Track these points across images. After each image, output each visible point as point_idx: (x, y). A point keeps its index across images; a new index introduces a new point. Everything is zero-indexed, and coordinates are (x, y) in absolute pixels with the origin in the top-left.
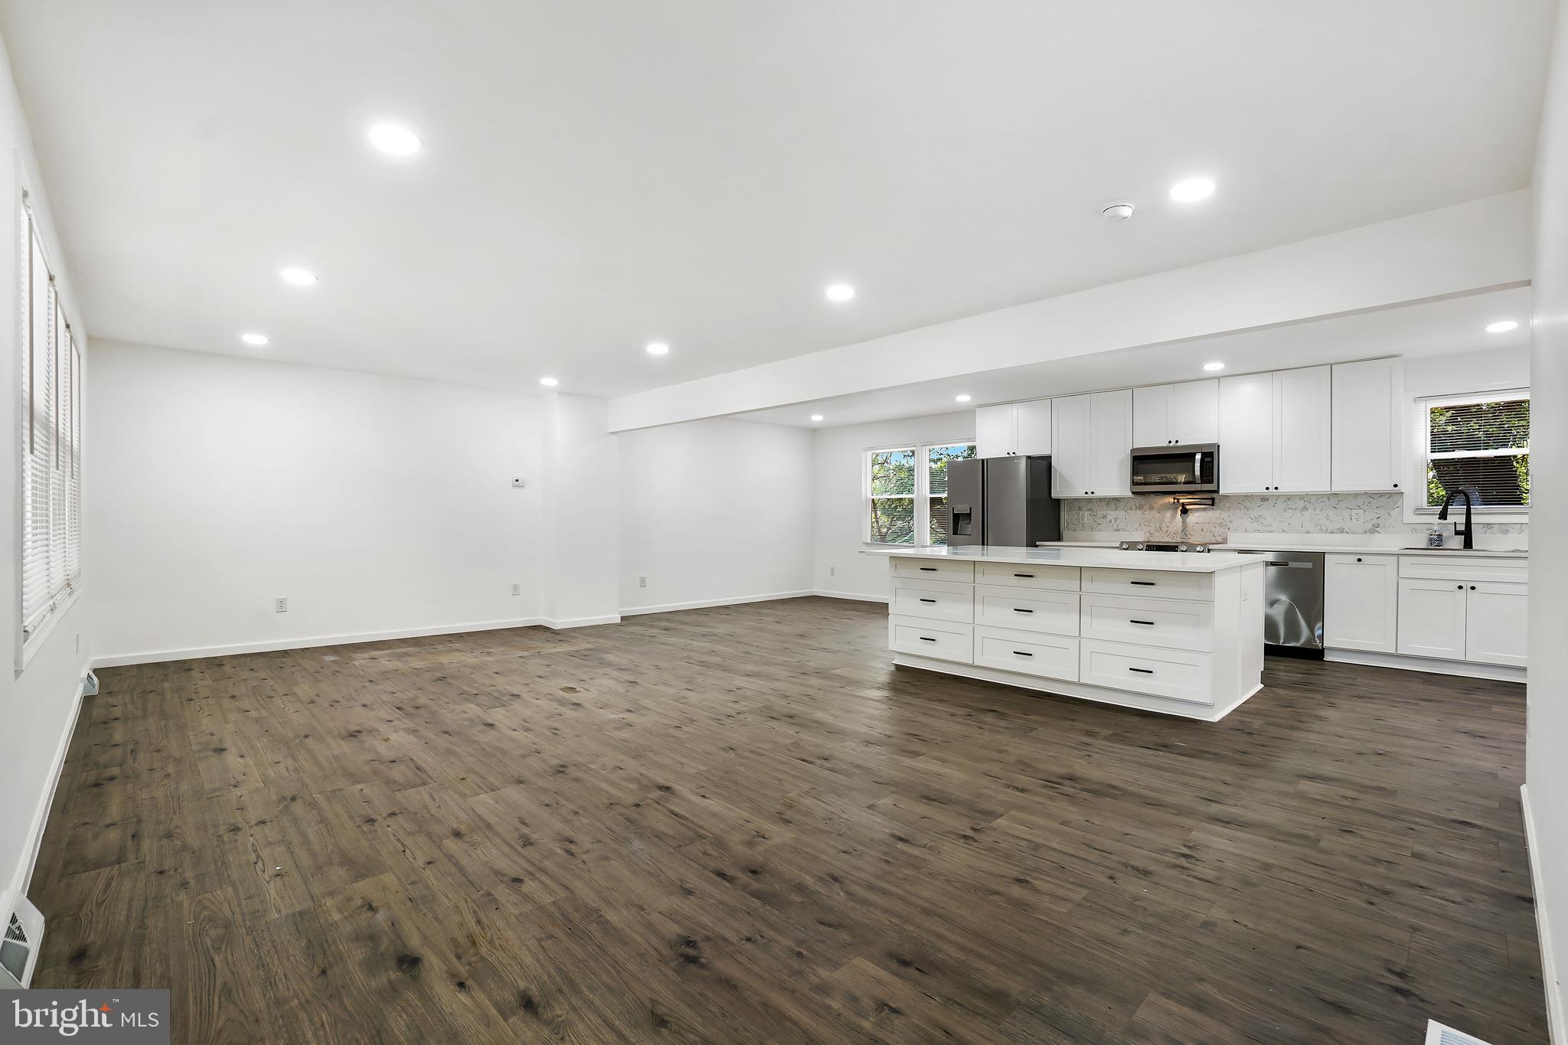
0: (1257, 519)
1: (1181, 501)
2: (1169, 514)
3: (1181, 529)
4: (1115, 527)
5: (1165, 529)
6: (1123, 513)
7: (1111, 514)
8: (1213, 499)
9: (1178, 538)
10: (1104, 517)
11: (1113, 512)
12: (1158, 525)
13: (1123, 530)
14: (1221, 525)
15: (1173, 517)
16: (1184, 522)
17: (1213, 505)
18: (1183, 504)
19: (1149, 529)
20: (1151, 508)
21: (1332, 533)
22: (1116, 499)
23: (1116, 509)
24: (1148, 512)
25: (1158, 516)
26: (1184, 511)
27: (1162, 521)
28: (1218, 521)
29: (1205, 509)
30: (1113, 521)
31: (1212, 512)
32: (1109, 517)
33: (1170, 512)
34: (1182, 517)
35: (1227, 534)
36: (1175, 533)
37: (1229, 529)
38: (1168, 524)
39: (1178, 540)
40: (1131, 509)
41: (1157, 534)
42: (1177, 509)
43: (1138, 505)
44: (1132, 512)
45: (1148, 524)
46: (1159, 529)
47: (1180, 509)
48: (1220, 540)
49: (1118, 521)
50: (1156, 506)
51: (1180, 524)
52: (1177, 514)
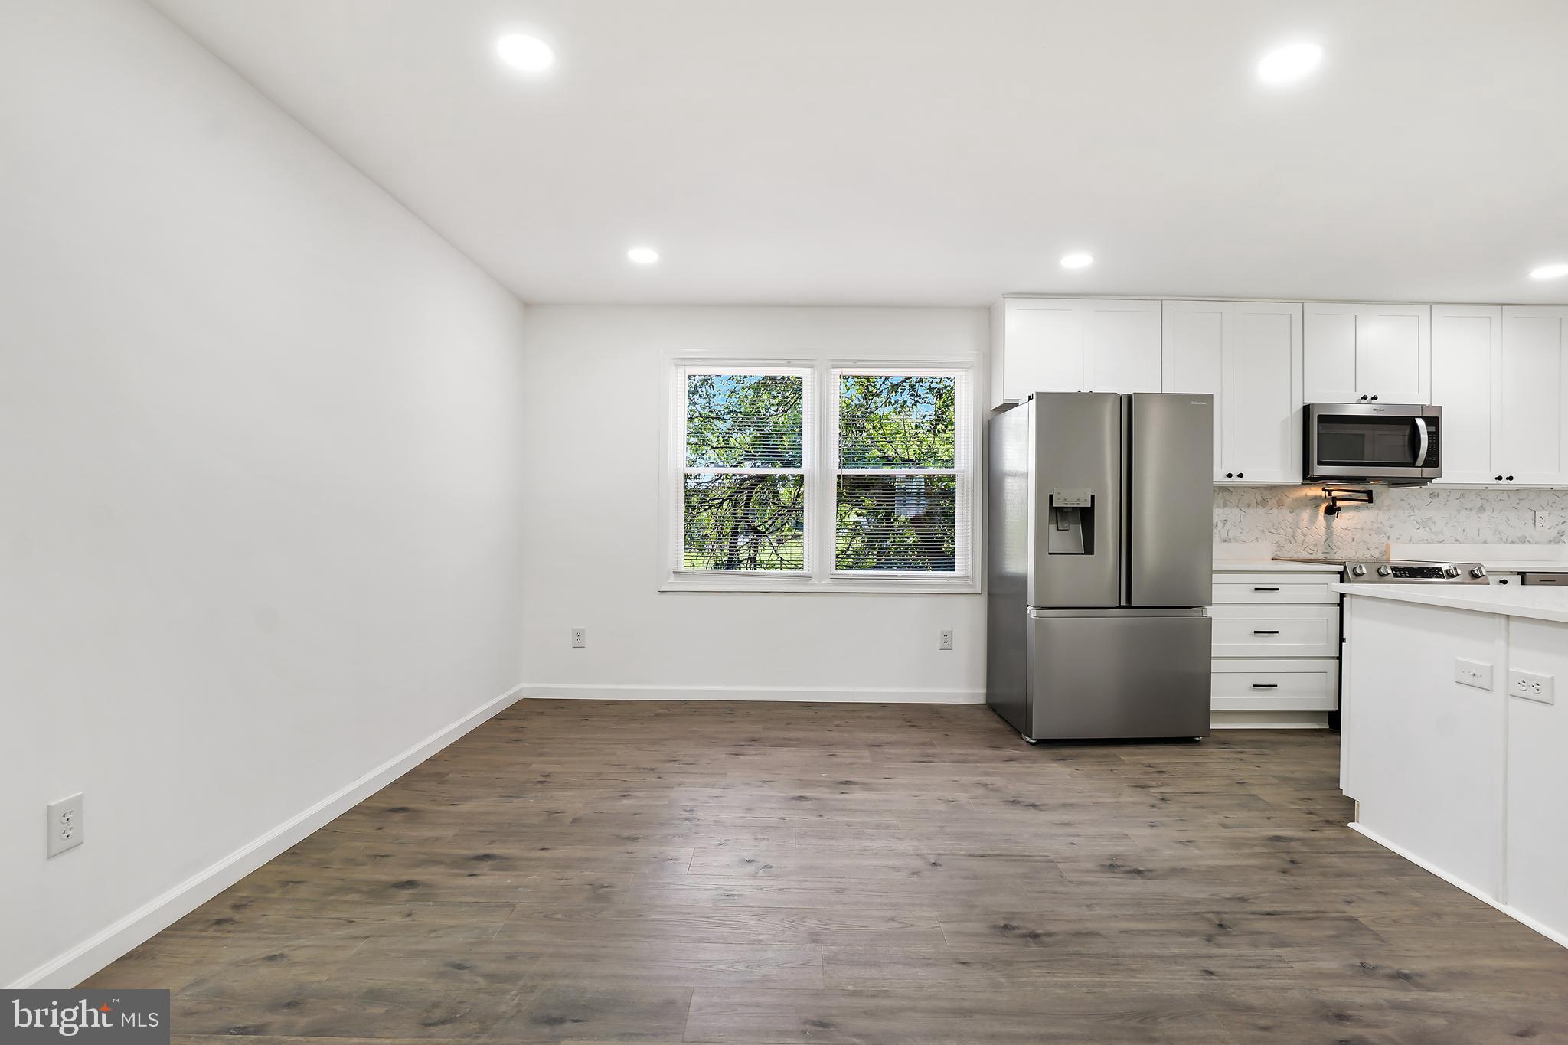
0: (1424, 524)
1: (1334, 494)
2: (1306, 515)
3: (1324, 539)
4: (1224, 535)
5: (1300, 538)
6: (1236, 511)
8: (1369, 493)
9: (1322, 552)
12: (1290, 531)
13: (1237, 541)
14: (1378, 532)
15: (1313, 519)
16: (1329, 527)
17: (1370, 500)
18: (1335, 499)
19: (1277, 538)
20: (1280, 505)
21: (1513, 543)
23: (1225, 505)
24: (1275, 511)
25: (1290, 517)
26: (1332, 510)
27: (1296, 525)
28: (1375, 526)
29: (1356, 508)
31: (1368, 511)
33: (1308, 511)
34: (1326, 520)
35: (1388, 546)
36: (1315, 545)
37: (1389, 537)
38: (1305, 531)
39: (1320, 556)
40: (1249, 506)
41: (1288, 546)
42: (1318, 506)
43: (1259, 498)
44: (1251, 511)
45: (1273, 530)
46: (1291, 538)
47: (1324, 506)
48: (1376, 554)
49: (1228, 525)
50: (1288, 501)
51: (1323, 531)
52: (1318, 514)
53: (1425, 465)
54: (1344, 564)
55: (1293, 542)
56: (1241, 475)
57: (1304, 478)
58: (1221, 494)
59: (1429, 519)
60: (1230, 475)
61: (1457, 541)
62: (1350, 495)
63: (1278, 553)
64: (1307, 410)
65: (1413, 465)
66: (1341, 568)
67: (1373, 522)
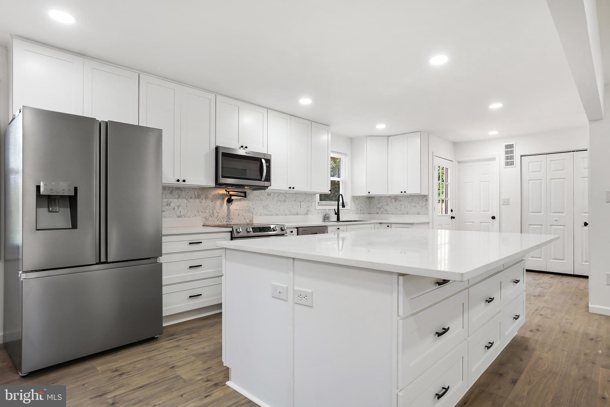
0: (265, 207)
1: (231, 193)
2: (218, 203)
3: (226, 214)
4: (178, 214)
5: (216, 215)
6: (184, 201)
7: (175, 202)
8: (245, 193)
9: (225, 221)
10: (168, 204)
11: (175, 200)
12: (211, 212)
13: (185, 217)
14: (249, 211)
15: (222, 205)
16: (228, 209)
17: (245, 197)
18: (231, 195)
19: (205, 215)
20: (207, 198)
21: (294, 215)
22: (203, 189)
23: (179, 197)
24: (204, 201)
25: (211, 204)
26: (230, 201)
27: (214, 208)
29: (240, 200)
30: (176, 208)
31: (244, 202)
32: (173, 205)
33: (219, 201)
34: (227, 206)
35: (252, 217)
36: (223, 218)
37: (252, 214)
38: (218, 211)
39: (225, 223)
40: (191, 198)
41: (210, 219)
42: (224, 199)
43: (196, 194)
44: (192, 200)
45: (204, 211)
46: (212, 215)
47: (226, 199)
48: (248, 221)
49: (181, 208)
50: (210, 196)
51: (226, 211)
52: (224, 202)
53: (265, 180)
54: (232, 227)
55: (213, 216)
56: (184, 181)
57: (216, 184)
58: (176, 191)
59: (267, 205)
60: (178, 181)
61: (277, 214)
62: (237, 194)
63: (206, 222)
64: (217, 149)
65: (261, 180)
66: (231, 229)
67: (247, 207)
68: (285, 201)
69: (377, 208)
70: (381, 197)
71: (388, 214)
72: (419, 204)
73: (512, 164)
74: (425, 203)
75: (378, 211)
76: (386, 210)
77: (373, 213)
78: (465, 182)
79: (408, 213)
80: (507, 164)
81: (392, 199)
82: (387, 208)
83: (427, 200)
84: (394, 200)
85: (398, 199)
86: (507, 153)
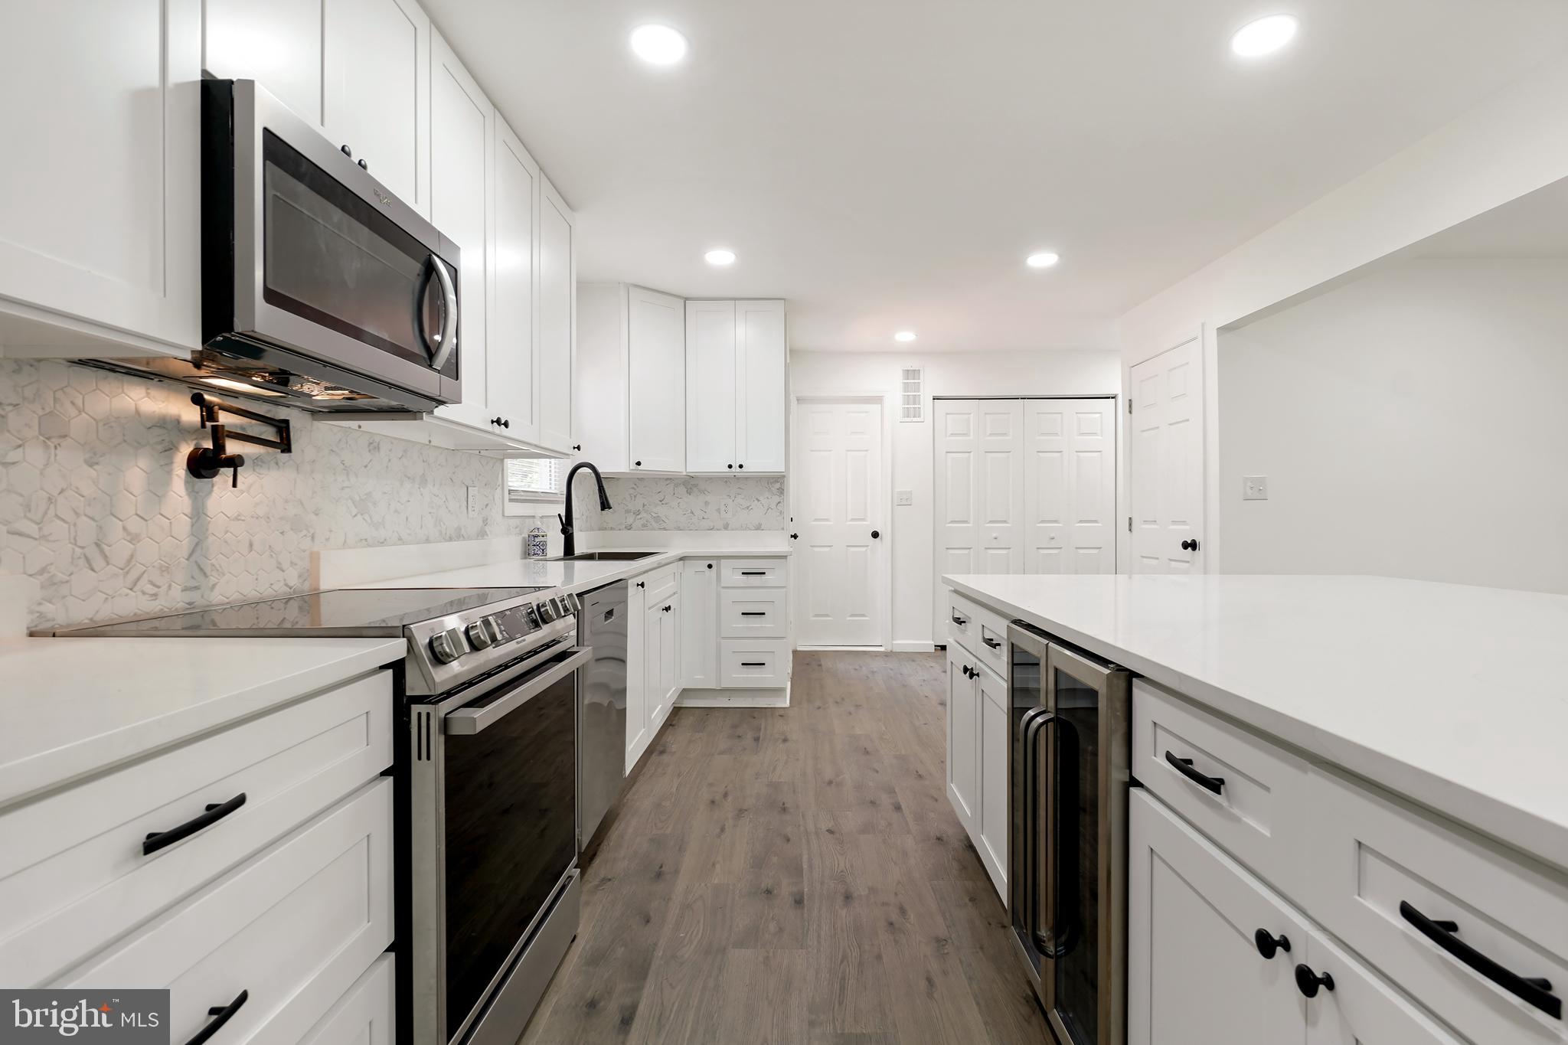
2: (136, 473)
3: (186, 544)
5: (120, 549)
8: (285, 427)
9: (177, 590)
14: (296, 524)
15: (157, 491)
16: (198, 514)
17: (284, 444)
18: (219, 433)
19: (45, 555)
21: (451, 538)
24: (33, 453)
25: (84, 479)
26: (203, 465)
27: (107, 508)
28: (290, 512)
29: (262, 462)
31: (280, 473)
33: (141, 466)
34: (192, 492)
35: (315, 558)
36: (165, 569)
37: (313, 538)
38: (135, 525)
39: (174, 598)
41: (86, 579)
42: (171, 449)
45: (31, 528)
46: (95, 552)
47: (186, 450)
48: (294, 581)
51: (182, 526)
52: (170, 472)
55: (98, 562)
59: (369, 494)
63: (52, 607)
65: (428, 362)
66: (395, 649)
67: (287, 501)
68: (424, 481)
69: (628, 511)
70: (641, 479)
71: (665, 529)
72: (759, 501)
73: (917, 413)
74: (776, 499)
75: (630, 519)
76: (657, 519)
77: (612, 529)
78: (812, 451)
79: (726, 527)
80: (907, 413)
81: (676, 486)
82: (661, 511)
83: (781, 491)
84: (682, 490)
85: (696, 486)
86: (906, 387)
